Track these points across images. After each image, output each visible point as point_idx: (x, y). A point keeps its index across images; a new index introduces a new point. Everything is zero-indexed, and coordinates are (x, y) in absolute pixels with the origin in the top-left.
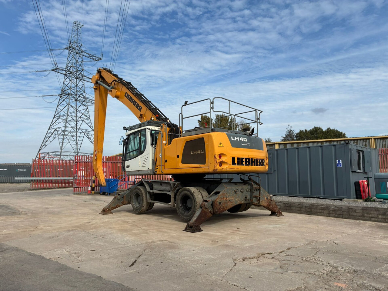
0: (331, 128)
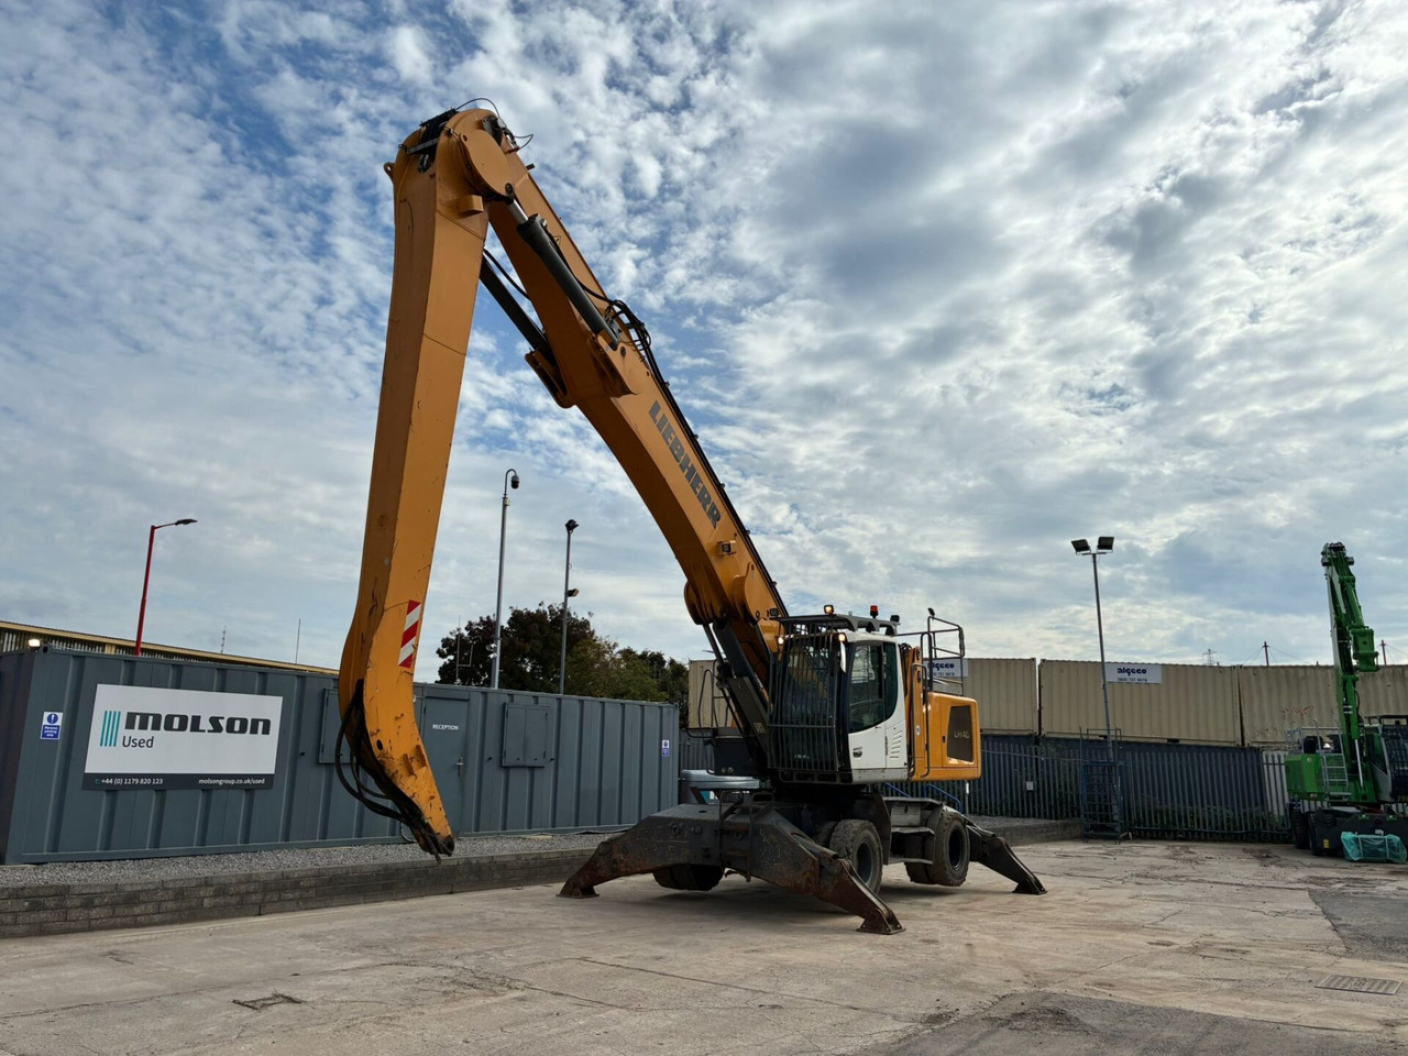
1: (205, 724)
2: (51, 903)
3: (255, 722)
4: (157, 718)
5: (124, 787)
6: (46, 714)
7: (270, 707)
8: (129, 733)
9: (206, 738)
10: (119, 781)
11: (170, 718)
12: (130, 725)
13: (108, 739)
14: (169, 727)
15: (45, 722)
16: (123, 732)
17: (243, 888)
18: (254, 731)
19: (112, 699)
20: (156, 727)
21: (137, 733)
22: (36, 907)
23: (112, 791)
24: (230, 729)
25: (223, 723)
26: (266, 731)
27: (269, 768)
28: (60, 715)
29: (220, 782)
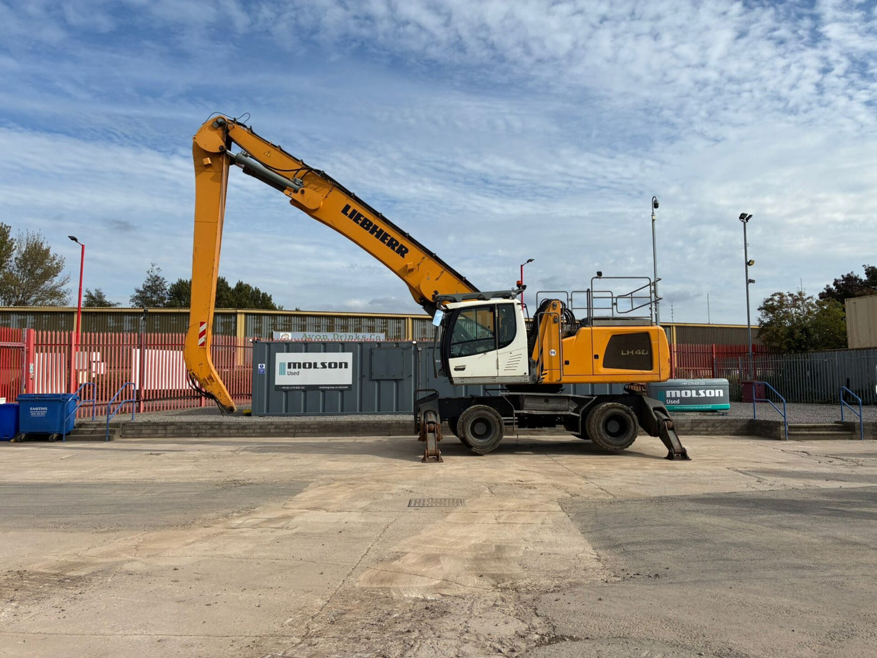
0: (244, 283)
1: (319, 365)
2: (217, 427)
3: (341, 364)
4: (299, 364)
5: (290, 390)
6: (259, 365)
7: (348, 357)
8: (289, 370)
9: (320, 371)
10: (288, 388)
11: (304, 364)
12: (289, 367)
13: (282, 372)
14: (304, 367)
15: (259, 368)
16: (287, 370)
17: (286, 427)
18: (341, 367)
19: (282, 358)
20: (299, 367)
21: (292, 370)
22: (212, 428)
23: (286, 391)
24: (330, 367)
25: (327, 365)
26: (346, 367)
27: (350, 382)
28: (264, 365)
29: (328, 388)
